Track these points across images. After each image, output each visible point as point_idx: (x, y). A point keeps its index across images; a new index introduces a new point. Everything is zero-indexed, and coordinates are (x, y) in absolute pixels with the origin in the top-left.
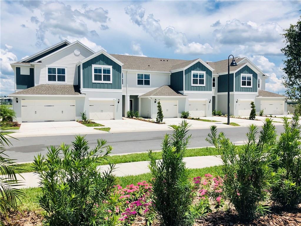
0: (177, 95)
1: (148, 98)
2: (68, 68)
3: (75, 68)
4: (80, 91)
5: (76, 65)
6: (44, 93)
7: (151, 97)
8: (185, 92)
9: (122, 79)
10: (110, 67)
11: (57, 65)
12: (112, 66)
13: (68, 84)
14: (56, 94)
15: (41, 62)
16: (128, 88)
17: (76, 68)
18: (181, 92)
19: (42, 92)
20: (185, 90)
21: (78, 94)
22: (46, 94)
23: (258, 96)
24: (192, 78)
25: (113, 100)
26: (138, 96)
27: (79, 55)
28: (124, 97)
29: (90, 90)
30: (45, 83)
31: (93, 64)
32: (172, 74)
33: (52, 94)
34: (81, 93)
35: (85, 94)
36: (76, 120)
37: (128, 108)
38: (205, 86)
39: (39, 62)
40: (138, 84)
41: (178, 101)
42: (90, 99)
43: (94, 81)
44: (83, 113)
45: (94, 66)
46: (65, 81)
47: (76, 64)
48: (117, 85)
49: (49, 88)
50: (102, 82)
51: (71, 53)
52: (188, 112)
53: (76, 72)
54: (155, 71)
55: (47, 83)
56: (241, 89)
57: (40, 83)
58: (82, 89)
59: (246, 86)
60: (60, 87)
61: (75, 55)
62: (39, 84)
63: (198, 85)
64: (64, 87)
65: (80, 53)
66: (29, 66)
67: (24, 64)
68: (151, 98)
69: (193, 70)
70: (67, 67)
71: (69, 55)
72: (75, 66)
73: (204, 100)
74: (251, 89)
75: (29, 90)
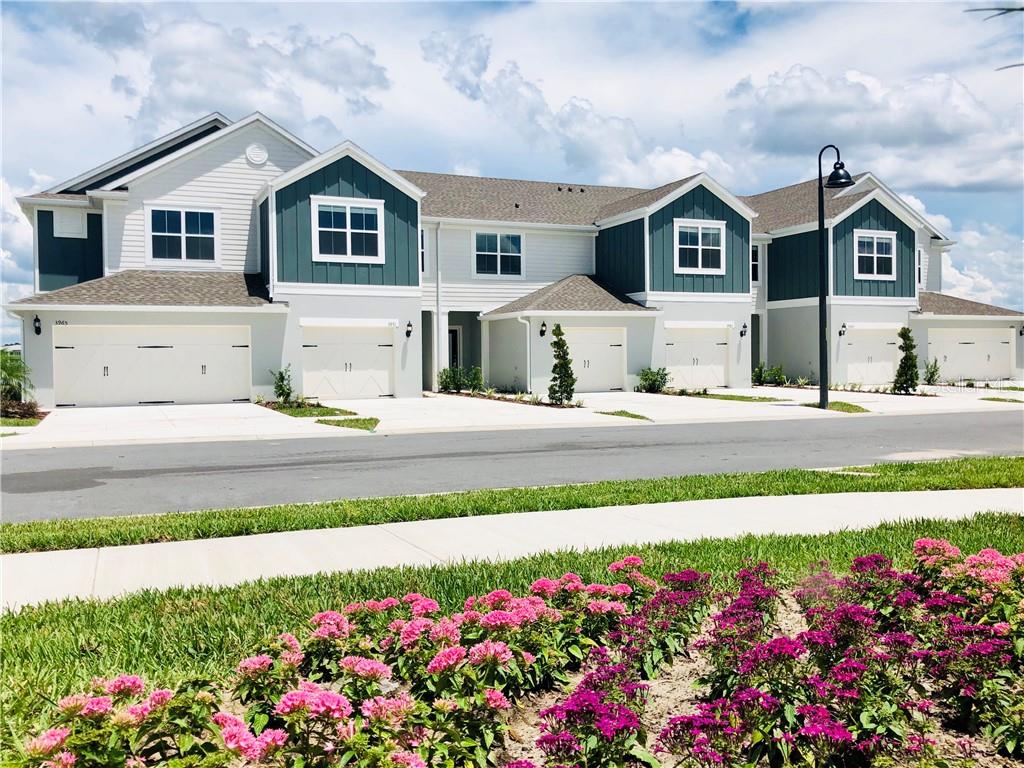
0: (623, 309)
1: (516, 319)
2: (223, 211)
3: (250, 213)
4: (268, 293)
5: (255, 201)
6: (138, 298)
7: (526, 313)
8: (651, 296)
9: (420, 250)
10: (378, 206)
11: (182, 200)
12: (383, 201)
13: (224, 268)
14: (180, 303)
15: (126, 189)
16: (441, 285)
17: (253, 210)
18: (636, 296)
19: (127, 295)
20: (652, 289)
21: (260, 304)
22: (141, 302)
23: (917, 312)
24: (677, 246)
25: (391, 324)
26: (478, 313)
27: (264, 164)
28: (427, 317)
29: (303, 288)
30: (143, 265)
31: (315, 194)
32: (600, 232)
33: (166, 303)
34: (270, 301)
35: (286, 303)
36: (254, 398)
37: (442, 359)
38: (724, 273)
39: (120, 189)
40: (478, 269)
41: (625, 329)
42: (304, 321)
43: (317, 256)
44: (281, 374)
45: (318, 202)
46: (213, 258)
47: (252, 198)
48: (403, 271)
49: (156, 283)
50: (349, 258)
51: (236, 157)
52: (664, 369)
53: (252, 226)
54: (538, 221)
55: (147, 266)
56: (856, 284)
57: (121, 264)
58: (276, 288)
59: (875, 277)
60: (196, 280)
61: (249, 163)
62: (120, 270)
63: (700, 270)
64: (212, 279)
65: (265, 156)
66: (85, 207)
67: (68, 200)
68: (527, 318)
69: (681, 215)
70: (220, 208)
71: (228, 165)
72: (251, 202)
73: (723, 325)
74: (891, 286)
75: (83, 288)
